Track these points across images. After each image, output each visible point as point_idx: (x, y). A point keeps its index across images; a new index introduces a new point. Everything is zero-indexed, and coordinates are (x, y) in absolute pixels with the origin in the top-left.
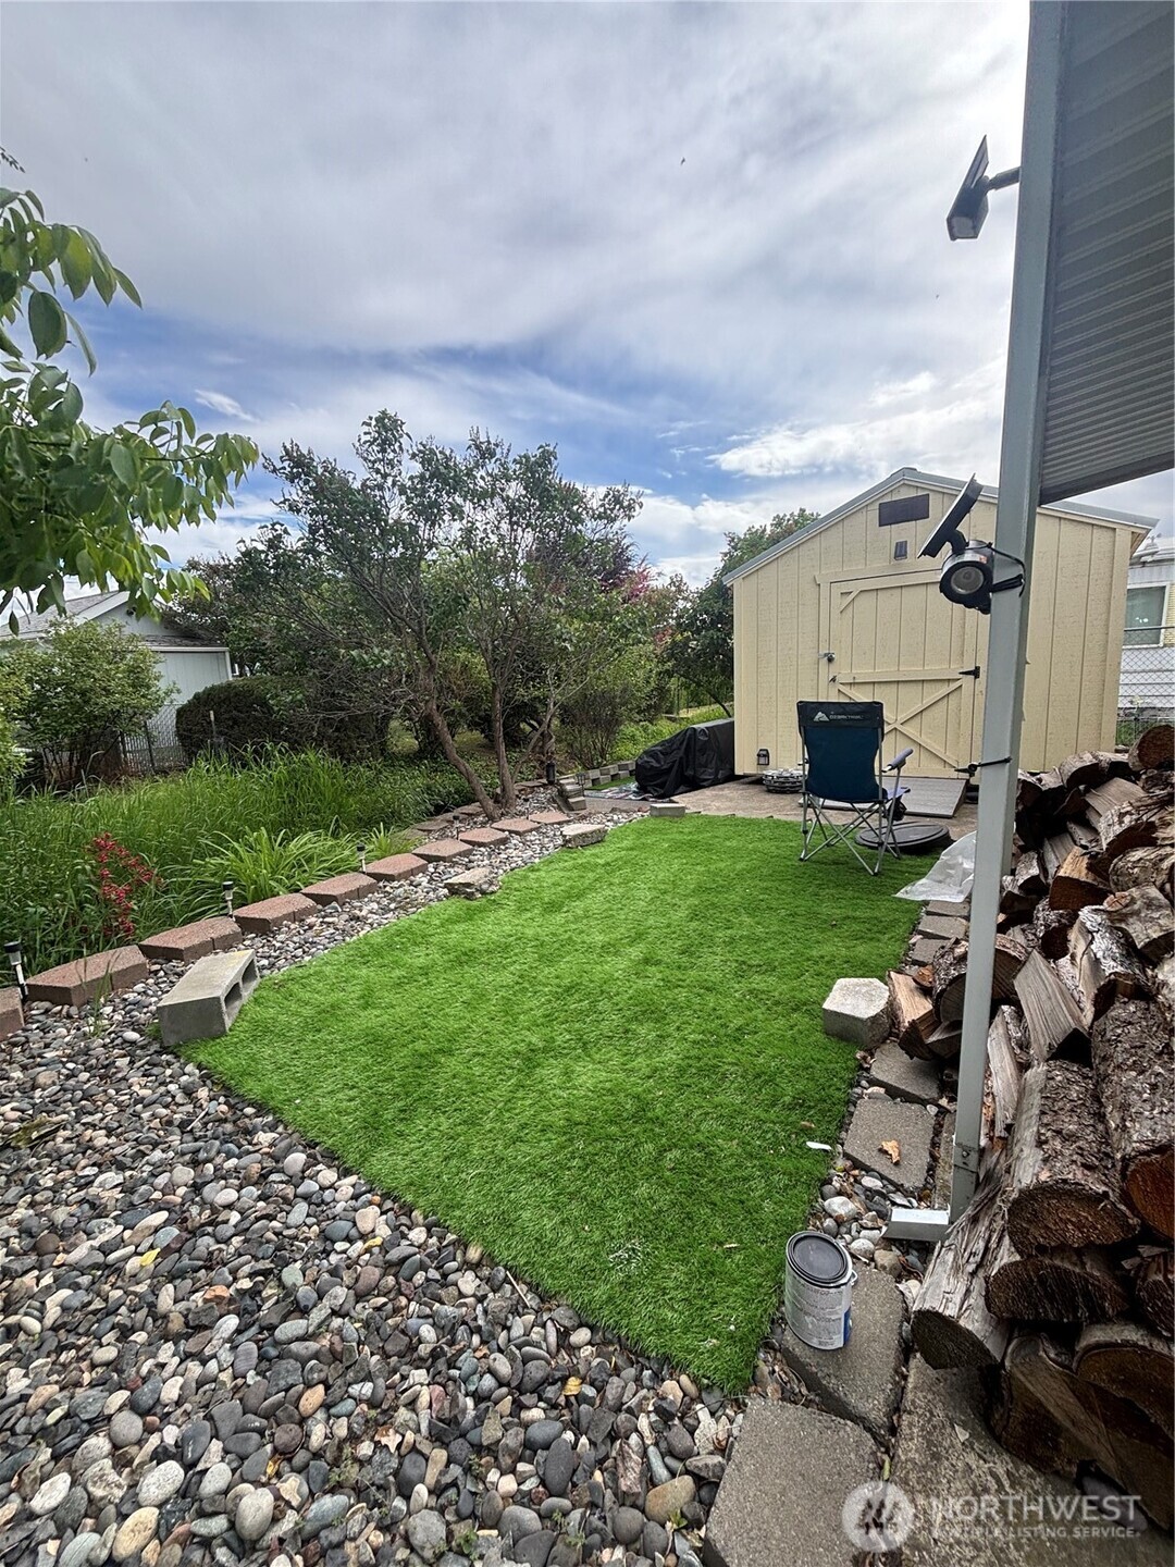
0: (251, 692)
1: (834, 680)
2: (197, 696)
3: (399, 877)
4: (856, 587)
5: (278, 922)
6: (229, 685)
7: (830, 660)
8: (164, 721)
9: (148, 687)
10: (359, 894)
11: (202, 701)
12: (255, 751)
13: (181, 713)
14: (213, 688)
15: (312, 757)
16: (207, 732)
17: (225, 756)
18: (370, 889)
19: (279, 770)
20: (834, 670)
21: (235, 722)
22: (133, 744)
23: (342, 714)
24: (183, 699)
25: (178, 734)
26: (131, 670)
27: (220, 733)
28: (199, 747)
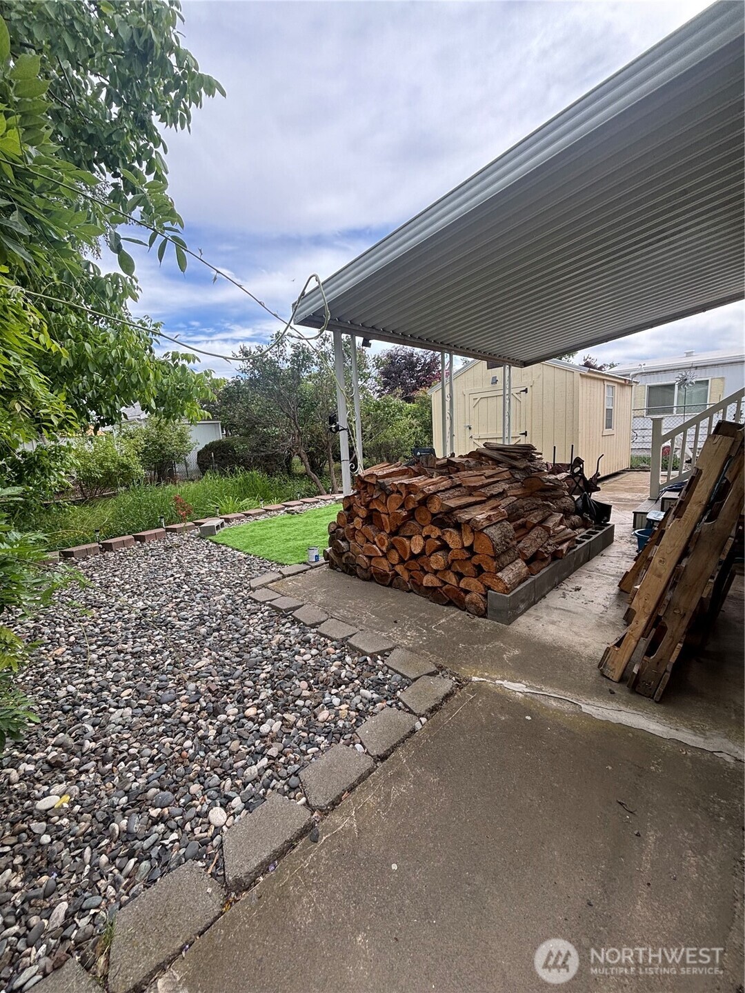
0: (229, 444)
1: (471, 437)
2: (206, 446)
3: (274, 510)
4: (479, 396)
5: (232, 519)
6: (220, 441)
7: (470, 428)
8: (192, 457)
9: (186, 442)
10: (259, 514)
11: (208, 448)
12: (231, 470)
13: (199, 453)
14: (213, 442)
15: (255, 472)
16: (210, 462)
17: (218, 472)
18: (263, 513)
19: (240, 478)
20: (472, 433)
21: (223, 458)
22: (179, 468)
23: (262, 454)
24: (200, 448)
25: (198, 463)
26: (179, 435)
27: (216, 463)
28: (207, 468)
